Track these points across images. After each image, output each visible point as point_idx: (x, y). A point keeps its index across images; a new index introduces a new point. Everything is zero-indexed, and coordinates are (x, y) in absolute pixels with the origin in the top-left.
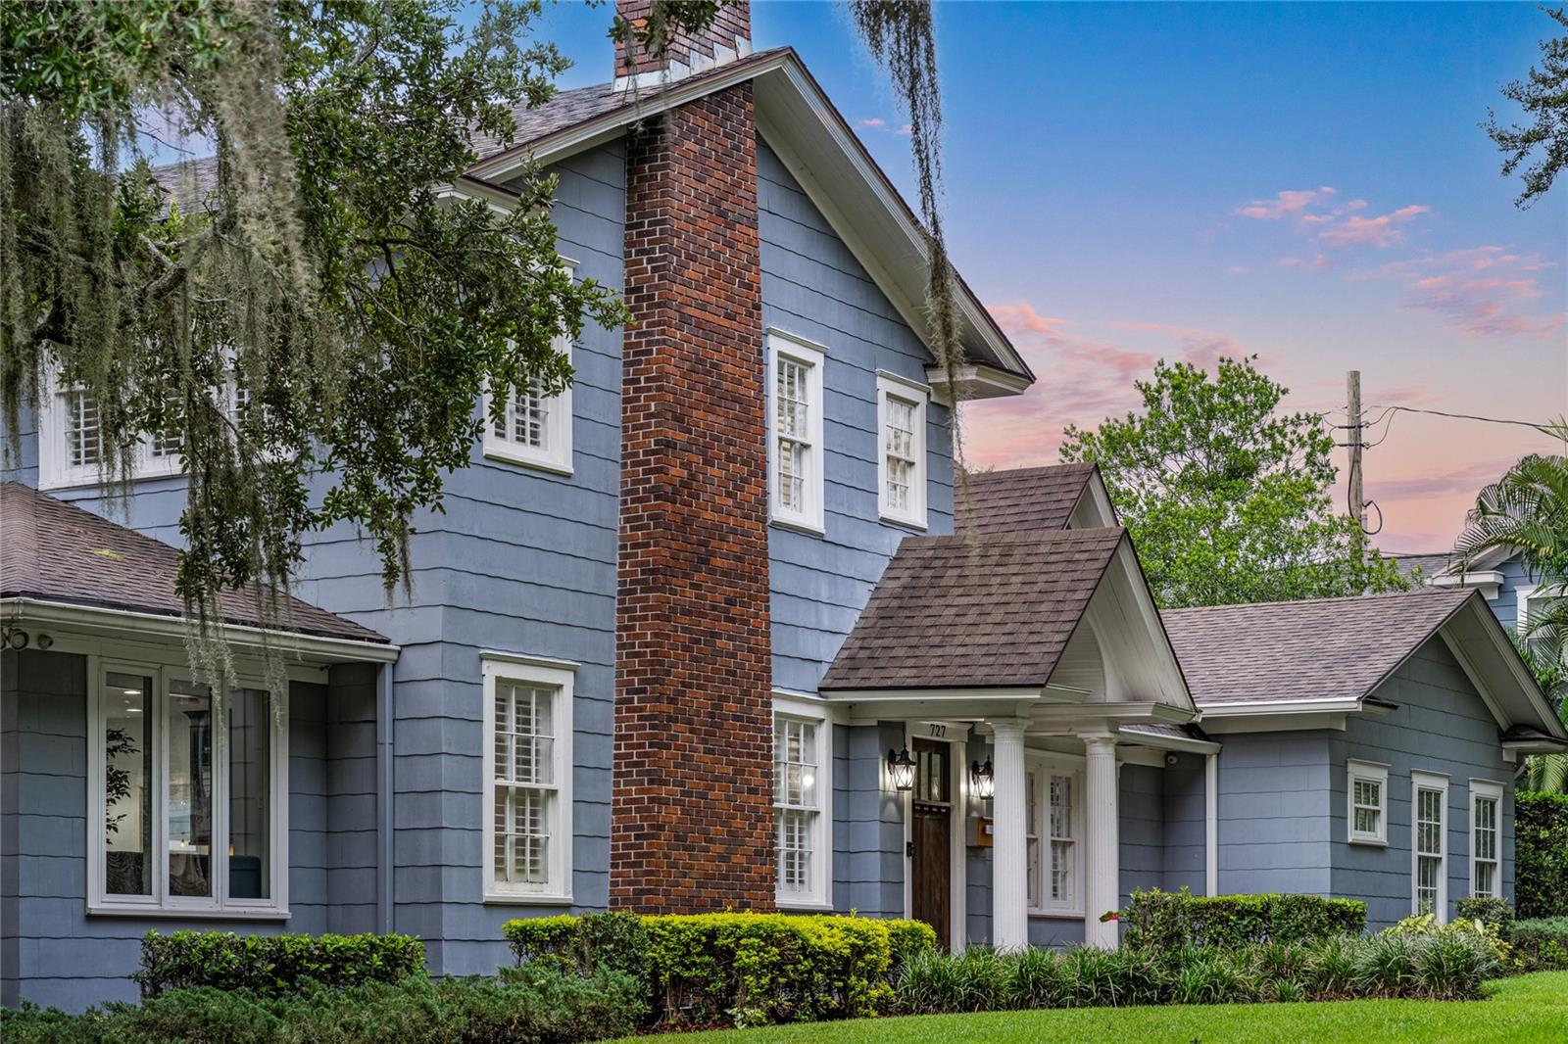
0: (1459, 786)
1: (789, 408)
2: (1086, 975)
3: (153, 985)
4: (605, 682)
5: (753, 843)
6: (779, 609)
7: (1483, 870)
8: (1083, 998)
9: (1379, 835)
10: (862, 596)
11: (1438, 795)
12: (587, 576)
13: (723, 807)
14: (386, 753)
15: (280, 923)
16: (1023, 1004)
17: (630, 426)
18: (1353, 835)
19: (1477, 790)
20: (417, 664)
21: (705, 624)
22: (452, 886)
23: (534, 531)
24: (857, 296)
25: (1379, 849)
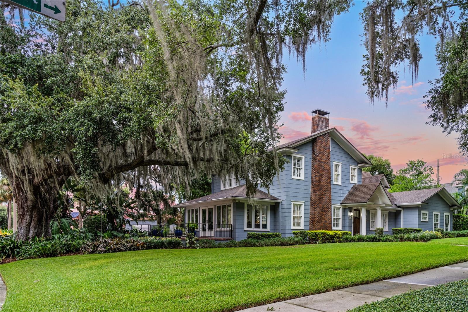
0: (442, 214)
1: (336, 171)
2: (368, 238)
3: (248, 238)
4: (309, 204)
5: (328, 222)
6: (332, 194)
7: (447, 225)
8: (367, 241)
9: (427, 220)
10: (347, 192)
11: (438, 215)
12: (306, 192)
13: (324, 218)
14: (280, 212)
15: (269, 231)
16: (359, 242)
17: (312, 174)
18: (422, 220)
19: (445, 214)
20: (284, 202)
21: (321, 196)
22: (287, 227)
23: (299, 187)
24: (347, 156)
25: (427, 222)
